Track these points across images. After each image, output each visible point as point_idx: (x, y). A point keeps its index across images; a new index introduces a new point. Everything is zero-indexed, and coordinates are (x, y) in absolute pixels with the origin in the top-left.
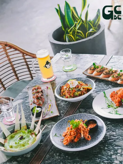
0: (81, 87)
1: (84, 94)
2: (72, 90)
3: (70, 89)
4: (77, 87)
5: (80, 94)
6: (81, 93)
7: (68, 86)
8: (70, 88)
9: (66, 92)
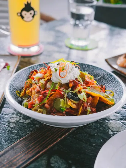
0: (83, 90)
1: (84, 113)
2: (53, 90)
3: (48, 86)
4: (71, 85)
5: (71, 108)
6: (78, 105)
7: (48, 74)
8: (49, 80)
9: (34, 89)
